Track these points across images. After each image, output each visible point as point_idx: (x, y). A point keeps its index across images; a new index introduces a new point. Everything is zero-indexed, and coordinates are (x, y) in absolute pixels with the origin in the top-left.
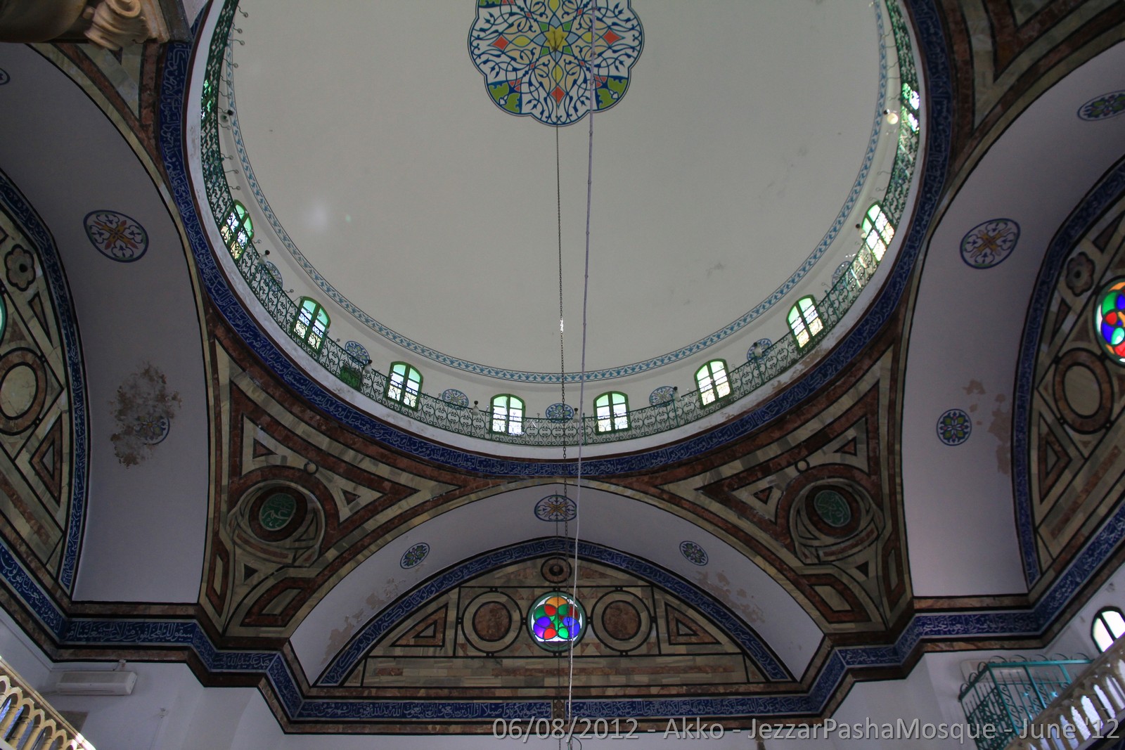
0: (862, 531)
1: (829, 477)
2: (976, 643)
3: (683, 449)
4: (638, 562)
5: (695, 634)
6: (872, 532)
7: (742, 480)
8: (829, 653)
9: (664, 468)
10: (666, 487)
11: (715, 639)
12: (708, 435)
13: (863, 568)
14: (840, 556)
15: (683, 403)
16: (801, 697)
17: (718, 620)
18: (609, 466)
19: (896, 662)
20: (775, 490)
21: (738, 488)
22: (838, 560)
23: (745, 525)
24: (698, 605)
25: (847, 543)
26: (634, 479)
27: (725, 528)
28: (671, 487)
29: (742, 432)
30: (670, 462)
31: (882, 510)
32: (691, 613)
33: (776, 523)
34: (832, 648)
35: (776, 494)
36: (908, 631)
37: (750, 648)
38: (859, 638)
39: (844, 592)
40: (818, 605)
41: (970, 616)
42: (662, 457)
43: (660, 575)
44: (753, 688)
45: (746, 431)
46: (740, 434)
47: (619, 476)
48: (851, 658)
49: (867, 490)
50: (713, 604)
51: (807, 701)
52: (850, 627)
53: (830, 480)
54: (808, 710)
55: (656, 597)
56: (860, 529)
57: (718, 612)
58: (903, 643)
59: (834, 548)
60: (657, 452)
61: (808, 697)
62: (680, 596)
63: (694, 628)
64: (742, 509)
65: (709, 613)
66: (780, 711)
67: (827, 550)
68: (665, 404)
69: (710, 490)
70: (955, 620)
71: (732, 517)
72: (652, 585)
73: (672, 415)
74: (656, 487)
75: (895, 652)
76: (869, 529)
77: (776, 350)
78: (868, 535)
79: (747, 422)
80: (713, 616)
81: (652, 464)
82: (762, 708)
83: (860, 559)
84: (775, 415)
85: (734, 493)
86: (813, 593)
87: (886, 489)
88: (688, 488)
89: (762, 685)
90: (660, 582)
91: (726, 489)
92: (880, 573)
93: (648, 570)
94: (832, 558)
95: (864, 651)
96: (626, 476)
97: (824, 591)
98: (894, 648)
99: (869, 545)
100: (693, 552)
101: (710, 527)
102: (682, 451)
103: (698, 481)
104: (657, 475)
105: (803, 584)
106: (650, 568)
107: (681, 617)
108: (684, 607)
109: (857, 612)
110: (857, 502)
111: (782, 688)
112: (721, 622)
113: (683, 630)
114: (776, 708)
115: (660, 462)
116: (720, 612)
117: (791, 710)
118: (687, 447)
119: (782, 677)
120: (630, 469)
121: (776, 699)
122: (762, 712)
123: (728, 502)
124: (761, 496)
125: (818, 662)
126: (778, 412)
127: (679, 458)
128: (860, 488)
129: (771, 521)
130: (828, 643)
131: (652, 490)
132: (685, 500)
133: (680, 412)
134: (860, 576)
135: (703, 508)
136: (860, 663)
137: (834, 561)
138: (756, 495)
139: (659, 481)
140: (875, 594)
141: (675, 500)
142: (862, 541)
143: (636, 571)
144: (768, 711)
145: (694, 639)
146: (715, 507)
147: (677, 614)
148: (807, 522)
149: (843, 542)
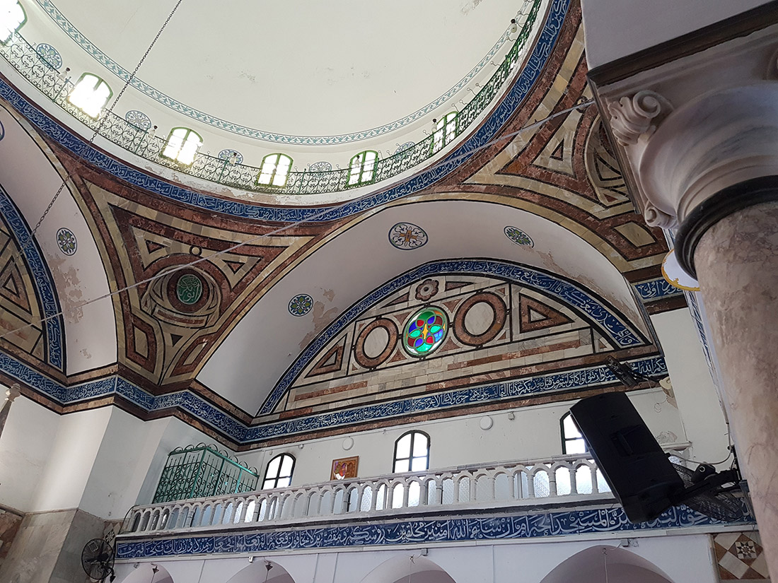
0: (195, 316)
1: (205, 271)
2: (205, 428)
3: (125, 171)
4: (14, 211)
5: (17, 295)
6: (201, 322)
7: (146, 224)
8: (110, 375)
9: (99, 171)
10: (88, 184)
11: (30, 308)
12: (152, 178)
13: (176, 338)
14: (167, 320)
15: (152, 141)
16: (60, 386)
17: (43, 297)
18: (59, 133)
19: (148, 407)
20: (164, 249)
21: (139, 228)
22: (164, 322)
23: (122, 253)
24: (36, 276)
25: (179, 316)
26: (70, 158)
27: (108, 245)
28: (93, 188)
29: (176, 198)
30: (107, 170)
31: (220, 316)
32: (26, 278)
33: (145, 270)
34: (115, 373)
35: (162, 253)
36: (173, 395)
37: (50, 332)
38: (138, 379)
39: (151, 344)
40: (128, 340)
41: (215, 410)
42: (105, 162)
43: (24, 235)
44: (30, 359)
45: (179, 199)
46: (174, 197)
47: (60, 147)
48: (122, 388)
49: (222, 297)
50: (48, 284)
51: (63, 391)
52: (137, 368)
53: (204, 273)
54: (58, 398)
55: (8, 247)
56: (195, 314)
57: (47, 292)
58: (162, 400)
59: (168, 313)
60: (104, 156)
61: (65, 390)
62: (28, 260)
63: (19, 290)
64: (130, 242)
65: (40, 288)
66: (38, 387)
67: (162, 310)
68: (139, 130)
69: (118, 213)
70: (205, 407)
71: (119, 243)
72: (12, 237)
73: (137, 141)
74: (81, 177)
75: (152, 401)
76: (200, 318)
77: (244, 171)
78: (196, 322)
79: (186, 194)
80: (41, 291)
81: (93, 160)
82: (26, 377)
83: (178, 332)
84: (208, 207)
85: (134, 228)
86: (131, 331)
87: (234, 306)
88: (104, 198)
89: (39, 362)
90: (20, 240)
91: (131, 221)
92: (184, 349)
93: (18, 224)
94: (162, 318)
95: (134, 388)
96: (65, 151)
97: (140, 336)
98: (154, 399)
99: (191, 328)
100: (67, 241)
101: (98, 238)
102: (123, 172)
103: (117, 200)
104: (90, 171)
105: (129, 321)
106: (21, 223)
107: (16, 276)
108: (23, 270)
109: (149, 362)
110: (208, 298)
111: (52, 372)
112: (44, 300)
113: (10, 285)
114: (37, 383)
115: (100, 164)
116: (49, 294)
117: (46, 391)
118: (129, 172)
119: (57, 365)
120: (72, 148)
121: (42, 377)
122: (26, 380)
123: (124, 229)
124: (151, 245)
125: (95, 374)
126: (211, 207)
127: (117, 173)
128: (219, 293)
129: (143, 265)
130: (115, 368)
131: (77, 177)
132: (95, 204)
133: (144, 145)
134: (169, 341)
135: (103, 220)
136: (125, 394)
137: (161, 320)
138: (148, 242)
139: (87, 175)
140: (168, 359)
141: (88, 198)
142: (190, 322)
143: (7, 217)
144: (29, 382)
145: (13, 298)
146: (113, 226)
147: (14, 271)
148: (165, 285)
149: (177, 313)
